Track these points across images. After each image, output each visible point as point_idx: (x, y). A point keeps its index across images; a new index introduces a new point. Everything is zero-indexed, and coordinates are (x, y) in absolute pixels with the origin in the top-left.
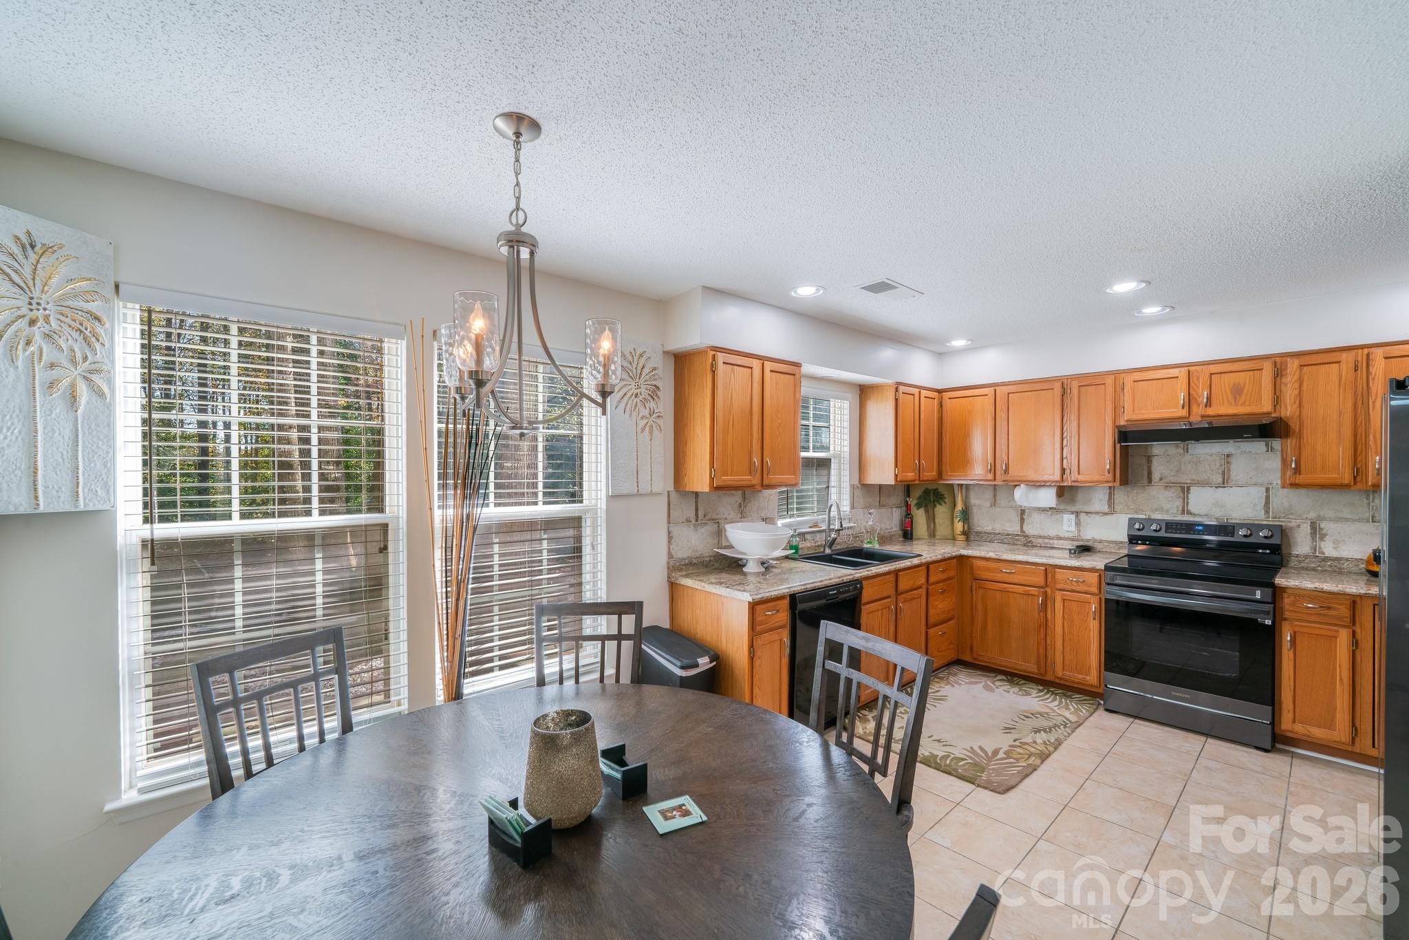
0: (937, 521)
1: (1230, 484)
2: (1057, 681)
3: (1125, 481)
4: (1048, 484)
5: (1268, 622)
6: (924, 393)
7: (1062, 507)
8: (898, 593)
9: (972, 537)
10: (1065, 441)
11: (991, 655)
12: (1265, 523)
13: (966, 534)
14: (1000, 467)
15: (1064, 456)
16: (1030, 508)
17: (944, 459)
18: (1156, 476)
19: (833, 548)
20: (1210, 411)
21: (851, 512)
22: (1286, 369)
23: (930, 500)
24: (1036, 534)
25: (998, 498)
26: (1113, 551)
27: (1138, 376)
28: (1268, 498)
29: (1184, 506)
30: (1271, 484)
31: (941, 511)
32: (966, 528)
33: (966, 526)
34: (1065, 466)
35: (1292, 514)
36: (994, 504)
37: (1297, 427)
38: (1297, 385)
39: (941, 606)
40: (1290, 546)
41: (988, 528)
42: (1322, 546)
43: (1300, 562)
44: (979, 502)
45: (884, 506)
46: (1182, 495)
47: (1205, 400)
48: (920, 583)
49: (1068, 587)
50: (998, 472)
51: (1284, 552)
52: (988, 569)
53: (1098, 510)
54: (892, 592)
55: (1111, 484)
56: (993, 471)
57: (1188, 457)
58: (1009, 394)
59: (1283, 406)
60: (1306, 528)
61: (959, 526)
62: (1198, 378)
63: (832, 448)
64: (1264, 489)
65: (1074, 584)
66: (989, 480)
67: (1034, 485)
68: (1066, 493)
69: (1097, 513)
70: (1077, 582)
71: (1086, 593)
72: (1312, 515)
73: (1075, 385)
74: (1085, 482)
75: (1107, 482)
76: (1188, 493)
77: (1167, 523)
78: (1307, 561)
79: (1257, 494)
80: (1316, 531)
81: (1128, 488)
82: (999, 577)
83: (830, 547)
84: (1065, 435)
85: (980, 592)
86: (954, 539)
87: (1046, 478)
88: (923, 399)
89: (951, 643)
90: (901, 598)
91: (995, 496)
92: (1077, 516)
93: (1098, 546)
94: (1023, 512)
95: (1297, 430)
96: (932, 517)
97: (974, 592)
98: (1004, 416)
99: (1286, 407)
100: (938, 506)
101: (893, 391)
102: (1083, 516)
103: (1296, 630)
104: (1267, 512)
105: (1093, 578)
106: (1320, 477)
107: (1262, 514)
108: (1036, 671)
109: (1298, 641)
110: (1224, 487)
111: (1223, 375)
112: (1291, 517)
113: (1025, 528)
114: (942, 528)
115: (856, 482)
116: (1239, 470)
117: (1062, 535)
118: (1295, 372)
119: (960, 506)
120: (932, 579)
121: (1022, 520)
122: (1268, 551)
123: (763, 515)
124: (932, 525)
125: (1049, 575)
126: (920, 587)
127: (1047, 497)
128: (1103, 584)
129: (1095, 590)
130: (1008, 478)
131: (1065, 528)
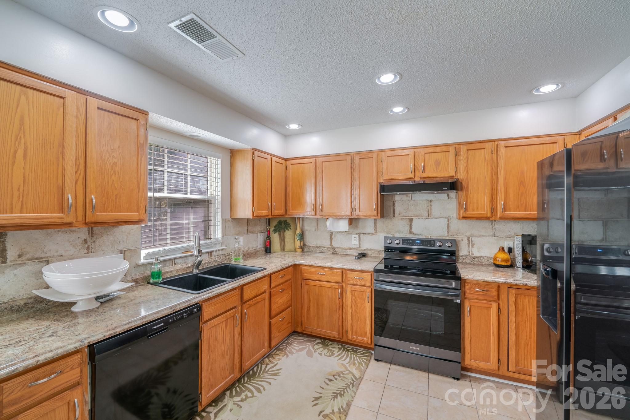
0: (286, 240)
1: (432, 217)
2: (349, 342)
3: (382, 216)
4: (344, 217)
5: (459, 301)
6: (274, 159)
7: (351, 231)
8: (243, 302)
9: (306, 250)
10: (353, 191)
11: (313, 328)
12: (447, 238)
13: (302, 248)
14: (319, 207)
15: (352, 200)
16: (335, 232)
17: (288, 202)
18: (397, 212)
19: (200, 268)
20: (425, 175)
21: (222, 238)
22: (460, 152)
23: (282, 228)
24: (338, 246)
25: (319, 225)
26: (377, 256)
27: (389, 153)
28: (448, 224)
29: (410, 229)
30: (450, 217)
31: (288, 234)
32: (302, 244)
33: (302, 243)
34: (352, 207)
35: (459, 233)
36: (317, 229)
37: (466, 184)
38: (465, 161)
39: (280, 301)
40: (459, 251)
41: (314, 244)
42: (473, 250)
43: (463, 259)
44: (309, 228)
45: (251, 232)
46: (409, 223)
47: (422, 169)
48: (263, 290)
49: (355, 283)
50: (318, 210)
51: (457, 254)
52: (311, 273)
53: (369, 232)
54: (238, 303)
55: (376, 218)
56: (315, 209)
57: (412, 202)
58: (323, 162)
59: (459, 172)
60: (465, 241)
61: (298, 243)
62: (419, 156)
63: (209, 192)
64: (447, 220)
65: (358, 280)
66: (313, 215)
67: (337, 218)
68: (353, 223)
69: (369, 234)
70: (359, 279)
71: (364, 286)
72: (468, 234)
73: (357, 158)
74: (363, 216)
75: (374, 216)
76: (412, 222)
77: (403, 239)
78: (466, 259)
79: (444, 222)
80: (470, 242)
81: (383, 220)
82: (317, 277)
83: (197, 267)
84: (352, 188)
85: (306, 287)
86: (295, 251)
87: (343, 214)
88: (274, 163)
89: (289, 323)
90: (246, 305)
91: (317, 225)
92: (359, 236)
93: (369, 253)
94: (332, 234)
95: (466, 186)
96: (282, 238)
97: (303, 288)
98: (321, 176)
99: (460, 173)
100: (287, 231)
101: (251, 154)
102: (362, 235)
103: (472, 305)
104: (448, 232)
105: (367, 277)
106: (476, 213)
107: (446, 233)
108: (337, 336)
109: (472, 311)
110: (429, 219)
111: (431, 154)
112: (459, 235)
113: (333, 243)
114: (289, 245)
115: (228, 217)
116: (436, 209)
117: (352, 247)
118: (465, 153)
119: (298, 231)
120: (273, 285)
121: (331, 239)
122: (449, 254)
123: (121, 248)
124: (283, 243)
125: (344, 275)
126: (265, 292)
127: (343, 225)
128: (373, 280)
129: (368, 284)
130: (323, 214)
131: (353, 243)
